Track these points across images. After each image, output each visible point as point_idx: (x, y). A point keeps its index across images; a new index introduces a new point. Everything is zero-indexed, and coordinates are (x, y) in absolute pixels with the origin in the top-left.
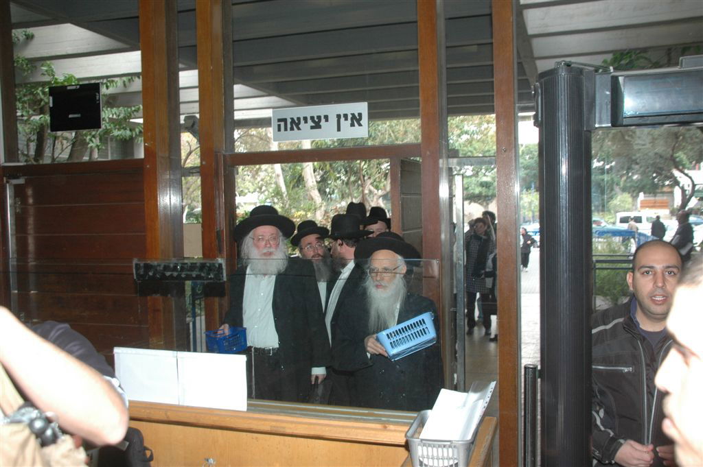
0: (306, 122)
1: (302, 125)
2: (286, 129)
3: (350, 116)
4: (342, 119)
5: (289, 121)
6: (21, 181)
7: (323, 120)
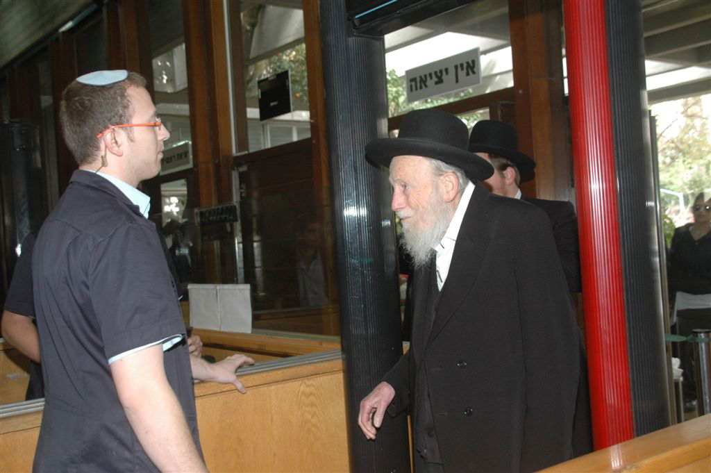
0: (431, 78)
1: (429, 82)
2: (416, 89)
3: (465, 65)
4: (459, 69)
5: (418, 80)
6: (244, 169)
7: (444, 73)
